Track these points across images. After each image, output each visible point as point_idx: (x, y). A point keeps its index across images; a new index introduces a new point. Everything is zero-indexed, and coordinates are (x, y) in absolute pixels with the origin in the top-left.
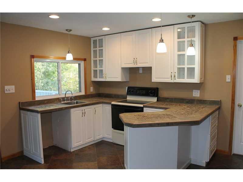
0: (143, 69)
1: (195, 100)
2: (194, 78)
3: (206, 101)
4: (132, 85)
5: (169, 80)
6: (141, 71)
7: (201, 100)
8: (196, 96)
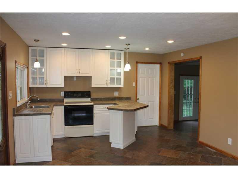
0: (76, 78)
1: (116, 98)
2: (120, 84)
3: (123, 98)
4: (67, 90)
5: (105, 86)
6: (75, 80)
7: (120, 98)
8: (116, 95)
